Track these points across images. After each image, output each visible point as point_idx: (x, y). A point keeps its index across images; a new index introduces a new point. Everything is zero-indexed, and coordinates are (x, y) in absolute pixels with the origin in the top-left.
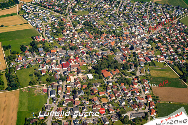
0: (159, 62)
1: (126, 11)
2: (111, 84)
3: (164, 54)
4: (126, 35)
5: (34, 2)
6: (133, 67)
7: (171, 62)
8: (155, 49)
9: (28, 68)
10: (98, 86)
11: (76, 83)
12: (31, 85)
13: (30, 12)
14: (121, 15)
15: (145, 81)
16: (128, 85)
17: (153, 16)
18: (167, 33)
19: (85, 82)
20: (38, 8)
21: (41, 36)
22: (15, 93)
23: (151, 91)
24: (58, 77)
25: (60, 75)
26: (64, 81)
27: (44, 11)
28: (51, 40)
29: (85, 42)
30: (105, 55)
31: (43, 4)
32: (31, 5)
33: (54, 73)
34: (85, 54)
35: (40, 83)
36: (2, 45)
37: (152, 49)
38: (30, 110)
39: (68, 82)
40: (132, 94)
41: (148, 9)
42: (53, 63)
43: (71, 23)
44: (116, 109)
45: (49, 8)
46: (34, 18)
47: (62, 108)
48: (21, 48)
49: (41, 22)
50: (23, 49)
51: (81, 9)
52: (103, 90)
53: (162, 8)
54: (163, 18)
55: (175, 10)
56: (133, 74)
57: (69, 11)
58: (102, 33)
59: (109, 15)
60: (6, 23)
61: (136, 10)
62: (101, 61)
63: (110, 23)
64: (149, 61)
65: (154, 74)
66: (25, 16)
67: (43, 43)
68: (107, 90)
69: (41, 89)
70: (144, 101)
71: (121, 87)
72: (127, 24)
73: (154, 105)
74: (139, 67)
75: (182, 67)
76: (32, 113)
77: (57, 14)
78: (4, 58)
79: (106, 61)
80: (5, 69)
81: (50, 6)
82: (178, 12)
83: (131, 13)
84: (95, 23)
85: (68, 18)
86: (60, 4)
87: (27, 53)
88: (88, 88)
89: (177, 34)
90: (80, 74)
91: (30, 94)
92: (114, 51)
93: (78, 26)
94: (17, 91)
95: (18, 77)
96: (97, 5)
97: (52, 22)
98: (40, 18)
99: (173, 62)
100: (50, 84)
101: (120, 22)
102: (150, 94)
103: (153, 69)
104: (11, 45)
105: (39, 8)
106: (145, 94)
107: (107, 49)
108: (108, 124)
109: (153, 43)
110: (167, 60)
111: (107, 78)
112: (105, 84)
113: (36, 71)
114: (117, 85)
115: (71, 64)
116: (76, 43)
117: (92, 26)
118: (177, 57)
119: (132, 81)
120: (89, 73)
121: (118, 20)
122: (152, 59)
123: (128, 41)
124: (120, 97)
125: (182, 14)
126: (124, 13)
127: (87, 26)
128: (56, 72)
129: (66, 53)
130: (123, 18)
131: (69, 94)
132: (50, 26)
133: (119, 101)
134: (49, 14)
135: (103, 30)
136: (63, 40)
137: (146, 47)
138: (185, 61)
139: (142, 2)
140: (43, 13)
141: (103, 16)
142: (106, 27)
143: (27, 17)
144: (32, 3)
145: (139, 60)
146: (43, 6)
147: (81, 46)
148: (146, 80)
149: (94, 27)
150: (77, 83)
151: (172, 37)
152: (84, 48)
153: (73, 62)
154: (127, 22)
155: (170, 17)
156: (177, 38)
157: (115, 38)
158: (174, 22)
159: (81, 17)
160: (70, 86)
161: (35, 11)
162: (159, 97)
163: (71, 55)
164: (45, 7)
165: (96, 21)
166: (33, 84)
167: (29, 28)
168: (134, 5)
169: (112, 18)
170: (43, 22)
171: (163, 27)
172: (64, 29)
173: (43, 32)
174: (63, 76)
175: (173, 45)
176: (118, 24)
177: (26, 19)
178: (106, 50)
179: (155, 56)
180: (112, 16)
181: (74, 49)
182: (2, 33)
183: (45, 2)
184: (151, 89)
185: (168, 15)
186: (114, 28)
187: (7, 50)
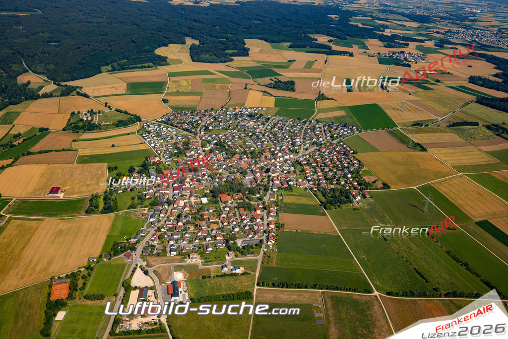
0: (298, 186)
1: (275, 129)
2: (227, 209)
3: (308, 178)
4: (265, 156)
6: (262, 191)
7: (314, 187)
8: (298, 173)
9: (131, 190)
10: (211, 211)
11: (185, 207)
12: (130, 209)
13: (152, 131)
14: (267, 134)
15: (272, 207)
16: (249, 210)
17: (308, 135)
18: (320, 154)
19: (196, 206)
20: (163, 126)
21: (157, 156)
22: (109, 217)
23: (277, 218)
24: (165, 200)
25: (168, 199)
26: (171, 205)
27: (169, 129)
28: (168, 161)
30: (231, 178)
31: (170, 122)
32: (156, 123)
33: (161, 196)
34: (206, 177)
35: (141, 207)
36: (107, 167)
37: (294, 172)
38: (122, 234)
39: (175, 206)
40: (250, 221)
41: (305, 127)
42: (163, 186)
43: (200, 143)
44: (225, 235)
45: (176, 126)
46: (154, 137)
47: (161, 233)
48: (129, 170)
49: (162, 141)
50: (131, 170)
51: (216, 127)
52: (216, 215)
53: (323, 126)
54: (320, 137)
55: (339, 129)
56: (260, 199)
57: (201, 128)
58: (235, 154)
59: (250, 134)
60: (119, 142)
62: (224, 184)
63: (249, 143)
64: (285, 186)
65: (288, 199)
66: (144, 135)
67: (157, 164)
68: (220, 215)
69: (140, 213)
70: (264, 228)
71: (239, 213)
72: (272, 144)
73: (274, 233)
74: (270, 191)
75: (326, 193)
76: (123, 237)
77: (186, 133)
78: (107, 180)
79: (229, 184)
80: (105, 192)
81: (178, 123)
82: (342, 131)
83: (281, 132)
84: (229, 143)
85: (197, 137)
86: (191, 122)
87: (135, 175)
88: (198, 213)
89: (334, 155)
90: (193, 199)
91: (127, 217)
93: (208, 145)
94: (113, 215)
95: (118, 200)
96: (239, 122)
97: (176, 141)
98: (162, 137)
99: (316, 186)
100: (152, 208)
101: (263, 142)
102: (274, 222)
103: (287, 195)
104: (118, 166)
105: (164, 126)
106: (267, 221)
107: (236, 171)
108: (211, 251)
109: (299, 166)
110: (310, 185)
111: (225, 203)
112: (221, 209)
113: (140, 194)
114: (236, 210)
115: (184, 187)
117: (225, 147)
118: (324, 181)
119: (256, 207)
120: (203, 197)
121: (261, 139)
122: (290, 183)
123: (265, 163)
124: (234, 223)
125: (348, 133)
126: (272, 131)
127: (219, 146)
128: (164, 195)
130: (268, 138)
131: (172, 218)
132: (172, 146)
133: (232, 227)
134: (174, 133)
135: (237, 150)
136: (183, 162)
137: (286, 170)
138: (332, 187)
139: (299, 119)
140: (168, 132)
141: (243, 135)
142: (242, 147)
143: (147, 136)
144: (157, 121)
145: (272, 184)
146: (169, 124)
148: (274, 206)
149: (227, 147)
151: (326, 159)
152: (208, 170)
153: (187, 185)
154: (273, 142)
155: (330, 137)
156: (331, 160)
157: (250, 159)
158: (333, 142)
159: (214, 136)
160: (176, 211)
161: (158, 129)
162: (286, 224)
163: (187, 177)
165: (232, 141)
166: (132, 208)
167: (145, 148)
168: (288, 123)
169: (254, 137)
170: (164, 142)
171: (318, 148)
172: (189, 150)
173: (161, 152)
174: (171, 199)
175: (324, 169)
176: (259, 143)
177: (145, 138)
178: (234, 173)
179: (295, 180)
180: (255, 135)
181: (194, 171)
182: (112, 153)
183: (173, 119)
184: (277, 216)
185: (329, 135)
186: (252, 149)
187: (112, 172)
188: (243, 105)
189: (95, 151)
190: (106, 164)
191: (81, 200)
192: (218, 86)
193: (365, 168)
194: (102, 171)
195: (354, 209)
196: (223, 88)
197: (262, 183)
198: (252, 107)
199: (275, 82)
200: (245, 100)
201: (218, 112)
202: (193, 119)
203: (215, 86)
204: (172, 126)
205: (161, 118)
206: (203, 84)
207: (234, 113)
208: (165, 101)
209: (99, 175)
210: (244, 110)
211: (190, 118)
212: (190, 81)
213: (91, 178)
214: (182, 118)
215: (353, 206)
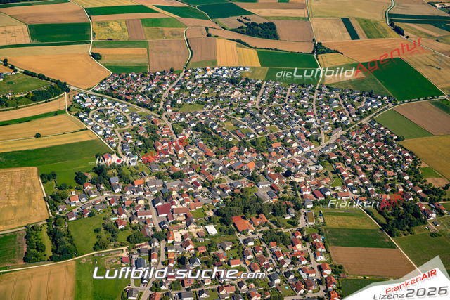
0: (339, 198)
1: (274, 102)
2: (251, 244)
3: (349, 185)
4: (275, 148)
5: (97, 88)
6: (292, 210)
7: (363, 198)
8: (331, 175)
9: (90, 216)
10: (228, 249)
11: (184, 244)
12: (98, 250)
13: (92, 108)
14: (265, 111)
15: (316, 237)
16: (283, 244)
17: (324, 112)
18: (351, 143)
19: (202, 240)
20: (106, 100)
21: (114, 153)
22: (67, 267)
23: (328, 255)
24: (149, 232)
25: (154, 229)
26: (162, 239)
27: (117, 104)
29: (198, 164)
30: (238, 188)
31: (116, 93)
32: (93, 93)
33: (142, 224)
34: (200, 187)
35: (115, 246)
36: (38, 173)
37: (325, 174)
39: (170, 242)
40: (292, 263)
41: (315, 98)
42: (140, 206)
43: (171, 128)
44: (263, 292)
45: (127, 100)
46: (98, 118)
47: (160, 293)
48: (76, 178)
49: (113, 126)
50: (80, 179)
51: (187, 100)
52: (236, 255)
53: (340, 95)
54: (343, 115)
55: (365, 100)
56: (293, 223)
57: (165, 104)
58: (229, 146)
59: (242, 111)
60: (46, 129)
61: (291, 101)
62: (231, 199)
63: (244, 126)
64: (321, 198)
65: (333, 222)
66: (82, 116)
67: (117, 167)
68: (244, 256)
69: (117, 257)
70: (315, 275)
71: (271, 250)
72: (277, 127)
73: (334, 284)
74: (303, 210)
77: (143, 110)
78: (44, 197)
79: (239, 199)
80: (47, 220)
81: (127, 94)
82: (370, 103)
83: (283, 106)
84: (215, 127)
85: (164, 118)
86: (147, 92)
87: (89, 187)
88: (209, 254)
89: (371, 144)
90: (192, 227)
92: (254, 179)
93: (184, 132)
94: (72, 262)
95: (73, 234)
96: (218, 92)
97: (134, 125)
98: (111, 119)
99: (366, 198)
100: (134, 248)
101: (263, 124)
102: (327, 262)
103: (329, 214)
104: (56, 171)
105: (108, 99)
106: (317, 262)
107: (241, 175)
109: (328, 163)
110: (356, 196)
111: (245, 232)
112: (241, 244)
113: (107, 223)
114: (264, 245)
115: (173, 207)
116: (182, 165)
117: (210, 133)
118: (374, 189)
119: (292, 237)
120: (208, 224)
121: (259, 119)
122: (326, 194)
123: (280, 160)
124: (270, 269)
125: (379, 107)
126: (270, 106)
127: (200, 133)
128: (145, 223)
129: (164, 186)
130: (268, 117)
131: (172, 265)
132: (130, 135)
133: (269, 276)
134: (127, 110)
135: (231, 139)
136: (157, 161)
137: (313, 171)
138: (388, 197)
139: (302, 86)
140: (118, 110)
141: (230, 113)
142: (236, 134)
143: (86, 117)
144: (94, 91)
145: (302, 197)
146: (115, 95)
147: (192, 172)
148: (317, 235)
149: (213, 134)
150: (187, 244)
151: (362, 150)
152: (198, 175)
153: (177, 202)
154: (277, 124)
155: (356, 113)
156: (371, 152)
157: (255, 154)
159: (189, 115)
160: (174, 251)
161: (100, 105)
162: (344, 266)
163: (172, 190)
164: (120, 98)
165: (218, 123)
166: (101, 249)
167: (90, 139)
168: (289, 92)
169: (247, 116)
170: (116, 127)
171: (344, 133)
172: (158, 140)
173: (117, 145)
174: (159, 230)
175: (365, 167)
176: (259, 127)
177: (85, 120)
178: (239, 179)
179: (331, 187)
180: (248, 113)
181: (179, 177)
182: (38, 149)
183: (119, 88)
184: (327, 252)
185: (353, 110)
186: (252, 136)
187: (49, 183)
188: (214, 63)
189: (10, 146)
190: (35, 169)
191: (9, 237)
192: (167, 30)
193: (423, 165)
194: (31, 181)
195: (433, 235)
196: (176, 35)
197: (286, 195)
198: (229, 66)
199: (246, 24)
200: (215, 54)
201: (182, 75)
202: (148, 87)
203: (162, 31)
204: (119, 98)
205: (99, 86)
206: (145, 28)
207: (206, 76)
208: (96, 56)
209: (29, 188)
210: (220, 72)
211: (143, 85)
212: (124, 23)
213: (17, 194)
214: (129, 84)
215: (429, 229)
